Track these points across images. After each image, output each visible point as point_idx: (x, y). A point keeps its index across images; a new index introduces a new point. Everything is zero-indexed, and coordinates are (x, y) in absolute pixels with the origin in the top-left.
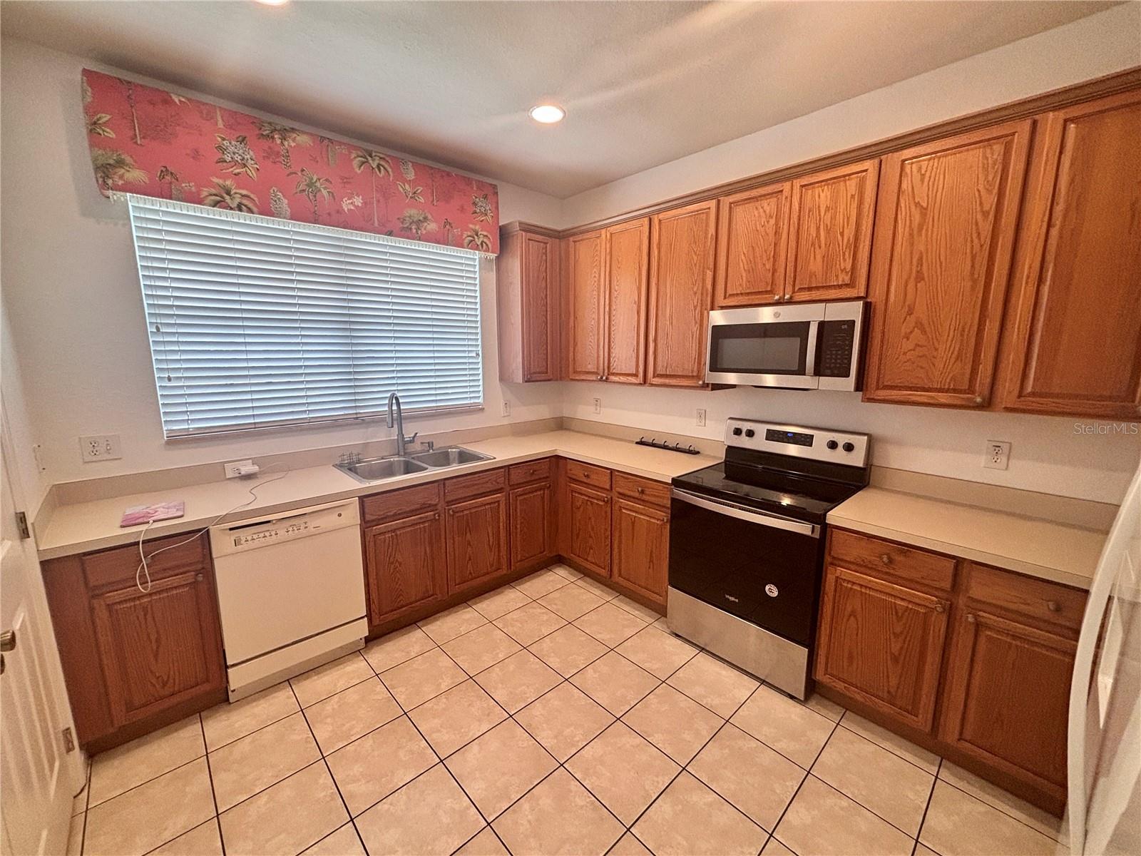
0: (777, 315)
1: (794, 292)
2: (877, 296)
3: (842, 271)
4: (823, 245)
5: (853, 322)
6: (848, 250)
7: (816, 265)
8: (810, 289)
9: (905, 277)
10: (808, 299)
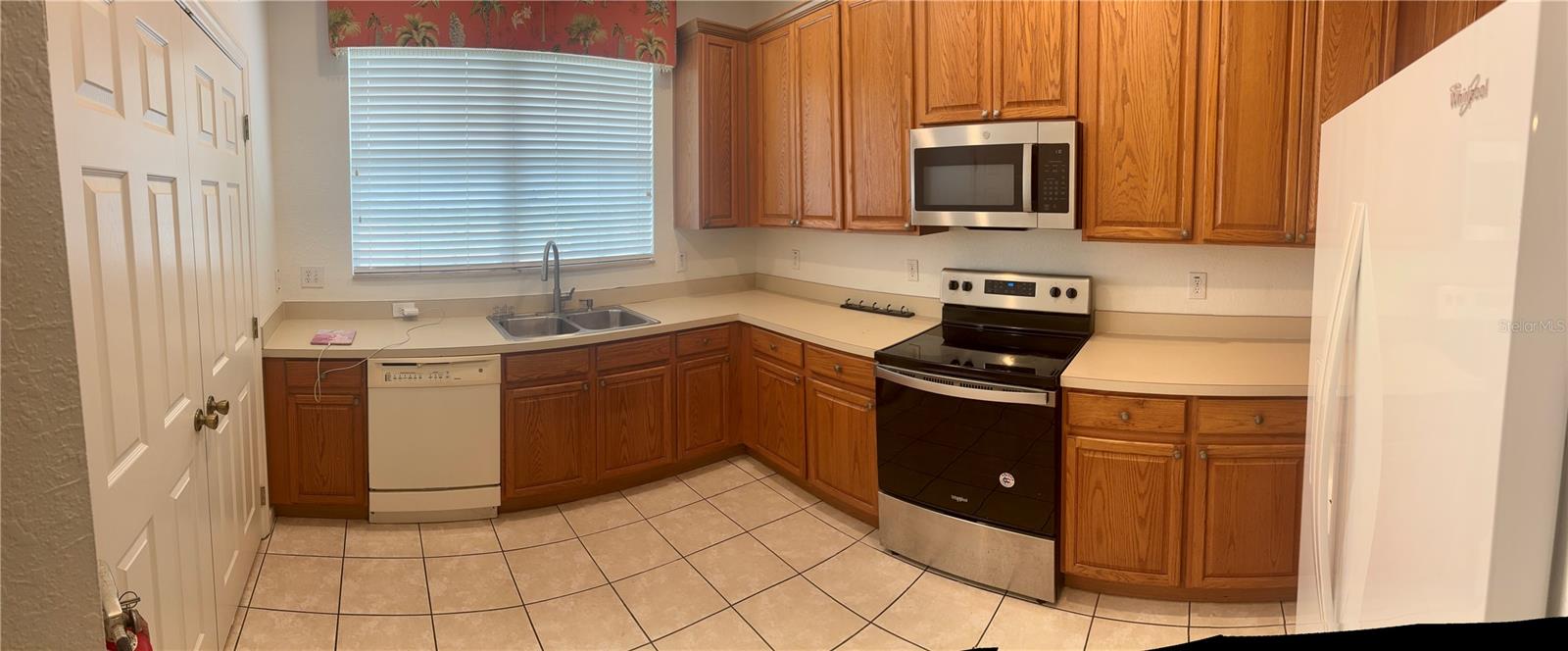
0: (986, 135)
1: (1002, 107)
2: (1087, 118)
3: (1051, 85)
4: (1029, 50)
5: (1067, 146)
6: (1055, 58)
7: (1024, 74)
8: (1019, 104)
9: (1112, 97)
10: (1018, 116)
